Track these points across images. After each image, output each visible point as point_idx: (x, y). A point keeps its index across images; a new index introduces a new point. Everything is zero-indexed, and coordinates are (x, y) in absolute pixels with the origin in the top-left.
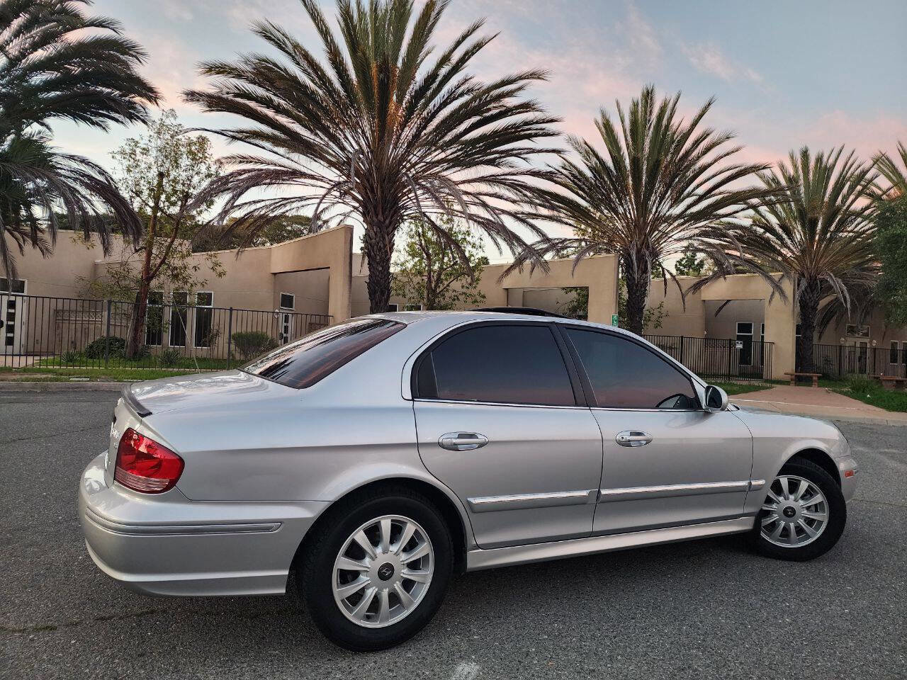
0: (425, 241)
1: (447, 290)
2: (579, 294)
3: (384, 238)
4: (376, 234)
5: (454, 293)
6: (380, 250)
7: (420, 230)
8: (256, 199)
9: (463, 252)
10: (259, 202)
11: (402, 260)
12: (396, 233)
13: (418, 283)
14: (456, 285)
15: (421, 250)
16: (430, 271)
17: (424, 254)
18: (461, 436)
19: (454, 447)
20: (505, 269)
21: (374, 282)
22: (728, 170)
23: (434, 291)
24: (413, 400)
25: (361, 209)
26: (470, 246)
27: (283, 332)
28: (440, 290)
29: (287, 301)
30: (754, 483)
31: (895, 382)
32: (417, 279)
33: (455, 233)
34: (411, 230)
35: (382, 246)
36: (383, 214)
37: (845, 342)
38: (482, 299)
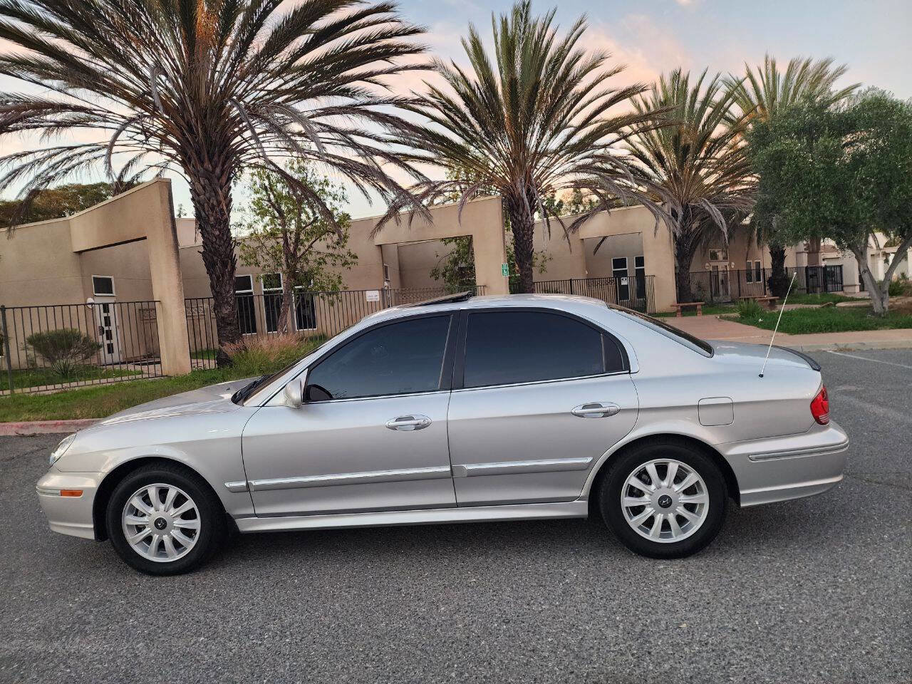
0: (275, 196)
1: (310, 253)
2: (458, 244)
3: (216, 193)
4: (204, 188)
5: (318, 256)
6: (213, 208)
7: (267, 183)
8: (20, 151)
9: (324, 205)
10: (25, 154)
11: (249, 221)
12: (232, 184)
13: (272, 247)
14: (320, 246)
15: (270, 206)
16: (285, 232)
17: (276, 212)
20: (376, 222)
21: (211, 251)
22: (604, 95)
23: (294, 255)
25: (179, 158)
26: (331, 198)
27: (103, 325)
28: (302, 252)
29: (103, 286)
32: (271, 243)
33: (311, 183)
34: (255, 183)
35: (215, 203)
36: (210, 160)
37: (709, 266)
38: (352, 260)
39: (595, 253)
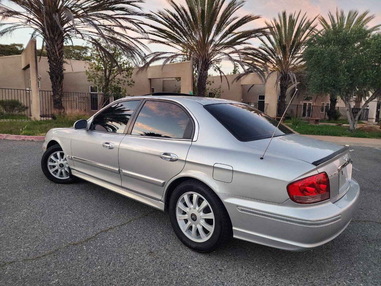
3: (55, 47)
4: (50, 45)
6: (53, 54)
21: (52, 72)
23: (108, 79)
31: (315, 121)
35: (54, 51)
36: (53, 34)
37: (302, 103)
38: (133, 84)
39: (248, 91)
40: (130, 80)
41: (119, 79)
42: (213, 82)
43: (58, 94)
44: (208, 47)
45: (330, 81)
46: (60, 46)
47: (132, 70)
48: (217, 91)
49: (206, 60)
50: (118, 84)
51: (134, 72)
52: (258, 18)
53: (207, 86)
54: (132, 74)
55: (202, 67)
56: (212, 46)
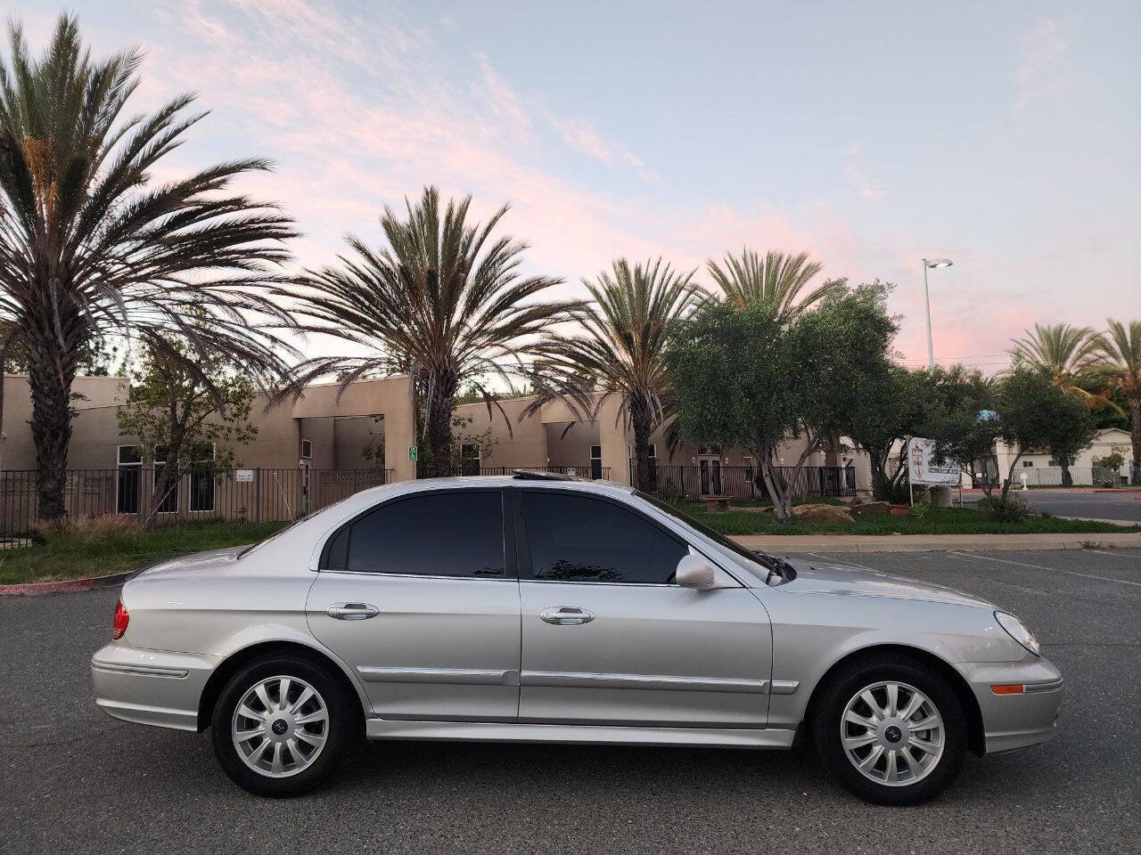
5: (210, 429)
18: (349, 606)
19: (340, 617)
21: (40, 422)
23: (180, 426)
24: (319, 571)
30: (776, 684)
31: (717, 503)
35: (51, 372)
37: (696, 461)
38: (251, 435)
39: (562, 438)
40: (243, 425)
41: (213, 425)
42: (470, 421)
43: (53, 476)
44: (450, 343)
45: (716, 416)
46: (68, 359)
47: (251, 400)
48: (482, 442)
49: (446, 371)
50: (209, 437)
51: (257, 405)
52: (558, 283)
53: (455, 431)
54: (248, 409)
55: (438, 390)
56: (460, 338)
